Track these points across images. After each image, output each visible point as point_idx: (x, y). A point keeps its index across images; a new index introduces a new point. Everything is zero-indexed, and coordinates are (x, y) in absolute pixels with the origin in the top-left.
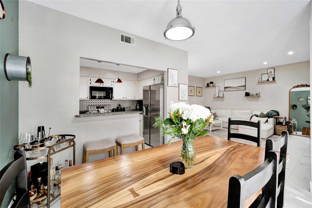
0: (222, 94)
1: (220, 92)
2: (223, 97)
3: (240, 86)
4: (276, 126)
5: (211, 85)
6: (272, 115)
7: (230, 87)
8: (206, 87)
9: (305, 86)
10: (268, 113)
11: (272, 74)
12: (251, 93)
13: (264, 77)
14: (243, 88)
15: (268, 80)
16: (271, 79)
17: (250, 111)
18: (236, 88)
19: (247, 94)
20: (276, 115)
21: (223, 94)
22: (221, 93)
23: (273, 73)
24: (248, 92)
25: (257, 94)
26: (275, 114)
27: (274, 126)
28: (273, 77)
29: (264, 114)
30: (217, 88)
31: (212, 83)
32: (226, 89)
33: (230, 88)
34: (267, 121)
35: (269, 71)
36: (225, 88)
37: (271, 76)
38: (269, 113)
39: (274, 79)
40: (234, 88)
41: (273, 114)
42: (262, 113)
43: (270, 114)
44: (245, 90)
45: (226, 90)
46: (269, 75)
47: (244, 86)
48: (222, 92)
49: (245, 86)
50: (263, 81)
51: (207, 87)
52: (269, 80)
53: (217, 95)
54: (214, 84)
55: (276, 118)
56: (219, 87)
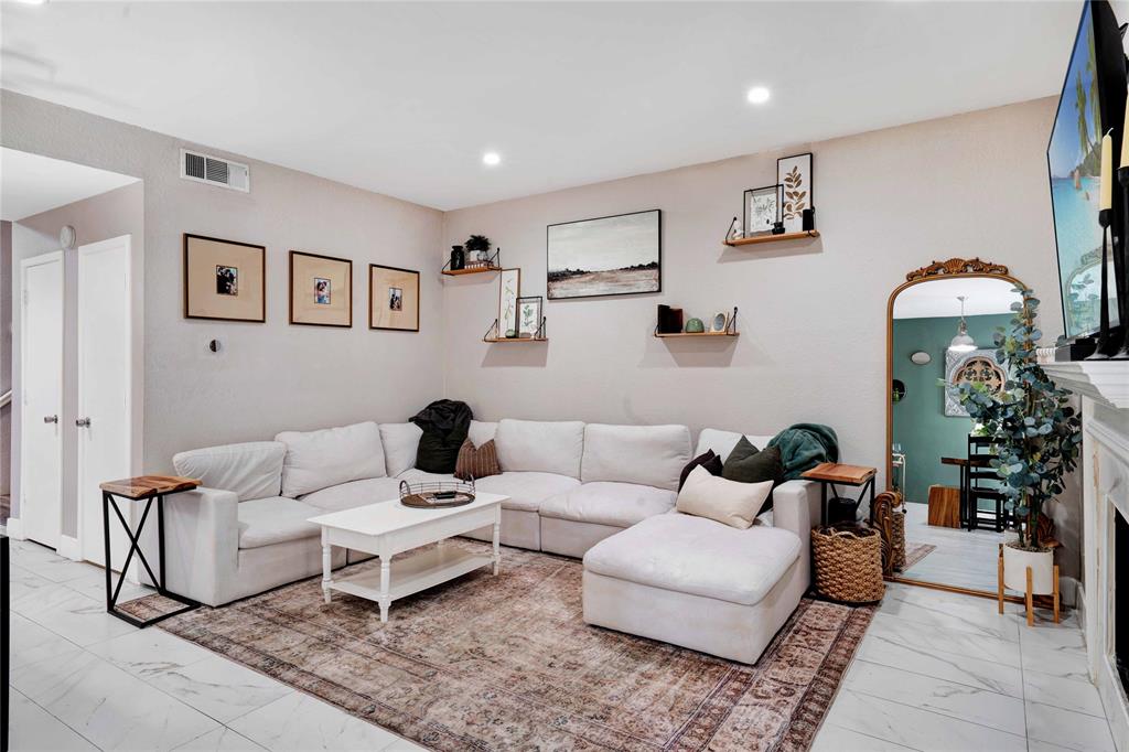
0: (534, 318)
1: (522, 307)
2: (541, 338)
3: (633, 268)
4: (817, 534)
5: (474, 255)
6: (798, 459)
7: (580, 272)
8: (448, 269)
9: (970, 270)
10: (776, 446)
11: (800, 190)
12: (691, 313)
13: (760, 210)
14: (646, 281)
15: (779, 228)
16: (794, 225)
17: (681, 428)
18: (611, 276)
19: (670, 321)
20: (819, 457)
21: (542, 322)
22: (528, 314)
23: (805, 187)
24: (674, 306)
25: (721, 316)
26: (815, 452)
27: (812, 539)
28: (808, 207)
29: (754, 450)
30: (509, 278)
31: (480, 243)
32: (558, 284)
33: (577, 279)
34: (768, 505)
35: (786, 168)
36: (554, 277)
37: (793, 202)
38: (778, 448)
39: (808, 219)
40: (597, 276)
41: (807, 454)
42: (744, 447)
43: (786, 451)
44: (660, 290)
45: (560, 289)
46: (787, 199)
47: (652, 266)
48: (534, 307)
49: (656, 266)
50: (752, 234)
51: (453, 268)
52: (783, 231)
53: (507, 326)
54: (492, 251)
55: (823, 482)
56: (519, 270)
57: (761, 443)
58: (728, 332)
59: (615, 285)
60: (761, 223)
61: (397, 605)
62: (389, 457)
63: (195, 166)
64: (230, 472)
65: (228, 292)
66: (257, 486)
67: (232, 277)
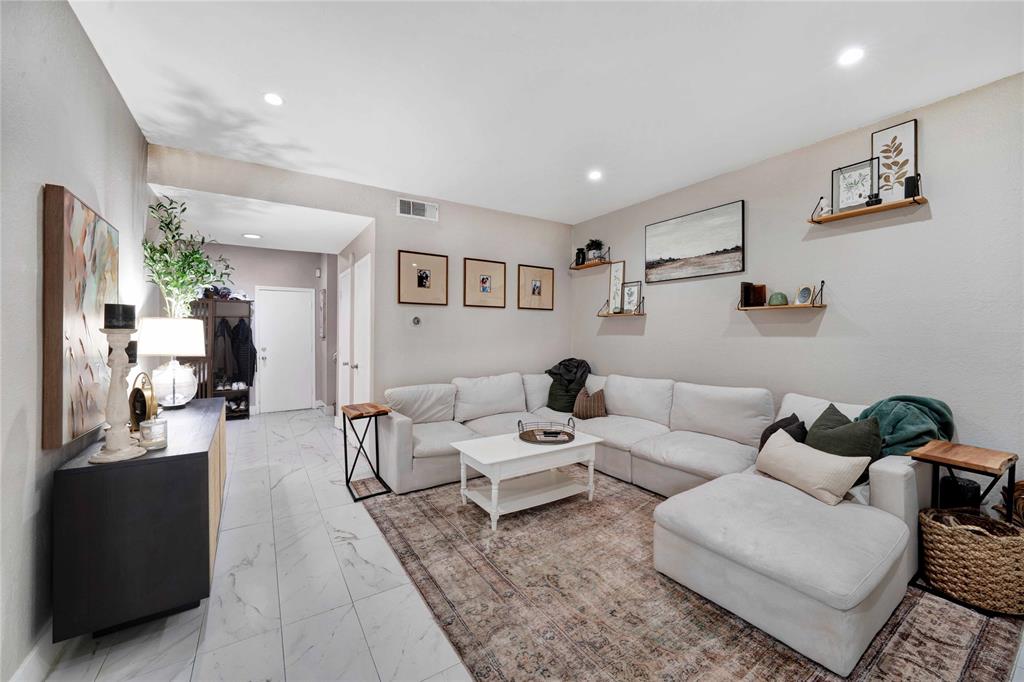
0: (635, 298)
1: (626, 290)
2: (640, 313)
3: (718, 253)
4: (928, 519)
5: (591, 254)
6: (900, 435)
7: (672, 260)
8: (574, 265)
10: (873, 417)
11: (900, 159)
12: (773, 288)
13: (850, 187)
14: (731, 262)
15: (875, 199)
16: (895, 194)
18: (699, 261)
19: (752, 296)
20: (930, 433)
21: (641, 301)
22: (631, 295)
23: (908, 152)
24: (756, 282)
25: (807, 290)
26: (923, 428)
27: (920, 524)
28: (911, 173)
29: (844, 420)
30: (617, 269)
31: (596, 245)
32: (654, 271)
33: (669, 266)
34: (864, 478)
35: (883, 140)
36: (650, 266)
37: (892, 173)
38: (876, 422)
39: (912, 186)
40: (686, 262)
41: (911, 429)
42: (832, 415)
43: (884, 423)
44: (743, 270)
45: (655, 274)
46: (883, 170)
47: (736, 249)
48: (635, 289)
49: (741, 249)
50: (841, 210)
51: (577, 264)
52: (880, 201)
53: (615, 304)
54: (605, 249)
55: (936, 465)
56: (624, 262)
57: (852, 411)
58: (813, 304)
59: (704, 268)
60: (852, 196)
61: (504, 518)
62: (528, 398)
63: (406, 207)
64: (419, 402)
65: (424, 286)
66: (436, 413)
67: (427, 277)
